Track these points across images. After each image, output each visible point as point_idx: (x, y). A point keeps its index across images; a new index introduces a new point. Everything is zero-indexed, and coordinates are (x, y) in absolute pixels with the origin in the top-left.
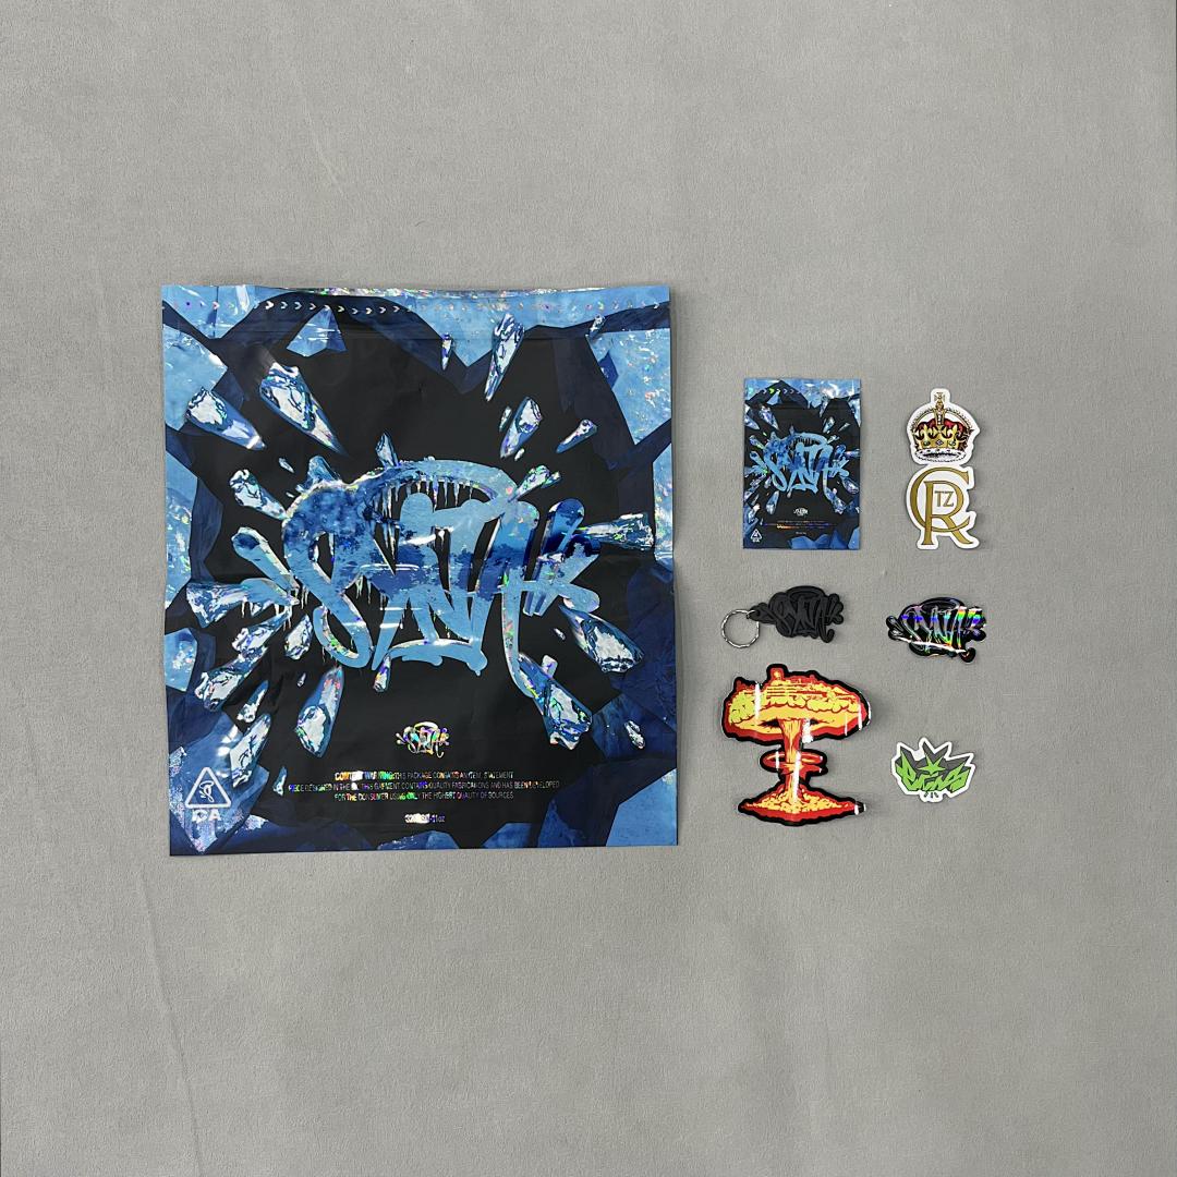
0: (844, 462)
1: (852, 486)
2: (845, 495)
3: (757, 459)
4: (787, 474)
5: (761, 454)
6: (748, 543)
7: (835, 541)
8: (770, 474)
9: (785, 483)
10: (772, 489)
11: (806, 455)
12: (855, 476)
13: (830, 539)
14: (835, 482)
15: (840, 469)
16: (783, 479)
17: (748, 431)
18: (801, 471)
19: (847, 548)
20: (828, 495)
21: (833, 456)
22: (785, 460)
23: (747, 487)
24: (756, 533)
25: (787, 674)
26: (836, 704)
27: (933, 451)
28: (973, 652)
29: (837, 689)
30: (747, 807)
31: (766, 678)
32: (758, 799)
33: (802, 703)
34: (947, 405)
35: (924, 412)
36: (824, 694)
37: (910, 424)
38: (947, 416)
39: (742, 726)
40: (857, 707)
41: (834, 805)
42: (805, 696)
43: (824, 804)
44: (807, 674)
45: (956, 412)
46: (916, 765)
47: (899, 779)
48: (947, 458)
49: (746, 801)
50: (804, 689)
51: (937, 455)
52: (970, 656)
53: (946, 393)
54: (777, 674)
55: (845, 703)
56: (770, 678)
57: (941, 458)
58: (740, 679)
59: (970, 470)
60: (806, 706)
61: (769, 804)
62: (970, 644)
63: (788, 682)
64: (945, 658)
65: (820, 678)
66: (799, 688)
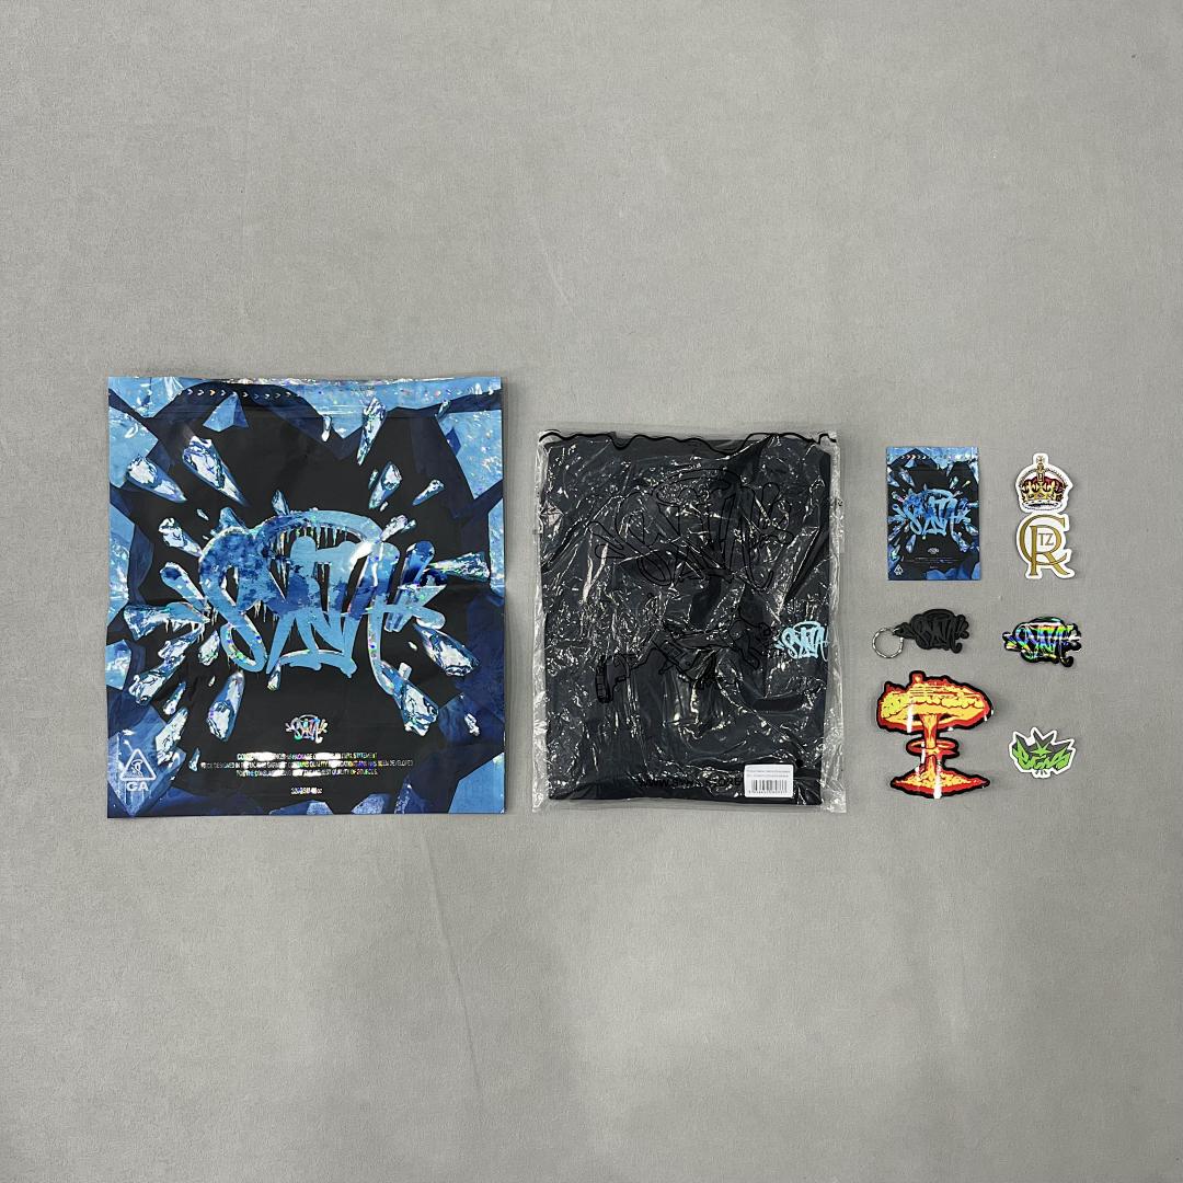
0: (967, 511)
1: (972, 530)
2: (967, 537)
3: (898, 510)
4: (922, 522)
5: (902, 506)
6: (892, 576)
7: (961, 573)
8: (908, 521)
9: (920, 529)
10: (911, 533)
11: (937, 507)
12: (975, 523)
13: (957, 573)
14: (960, 527)
15: (963, 517)
16: (919, 525)
17: (891, 488)
18: (933, 519)
19: (971, 579)
20: (954, 537)
21: (958, 507)
22: (920, 510)
23: (890, 532)
24: (899, 567)
25: (925, 679)
26: (965, 701)
27: (1036, 502)
28: (1071, 659)
29: (965, 690)
30: (897, 784)
31: (908, 682)
32: (905, 777)
33: (938, 702)
34: (1046, 465)
35: (1030, 471)
36: (955, 694)
37: (1018, 480)
38: (1047, 474)
39: (890, 720)
40: (981, 704)
41: (965, 781)
42: (940, 696)
43: (958, 781)
44: (941, 678)
45: (1054, 471)
46: (1028, 749)
47: (1016, 760)
48: (1047, 507)
49: (897, 778)
50: (939, 690)
51: (1039, 505)
52: (1069, 663)
53: (1045, 456)
54: (918, 679)
55: (971, 701)
56: (912, 682)
57: (1043, 507)
58: (888, 683)
59: (1066, 516)
60: (941, 704)
61: (915, 781)
62: (1069, 654)
63: (927, 685)
64: (1050, 664)
65: (951, 681)
66: (934, 690)
